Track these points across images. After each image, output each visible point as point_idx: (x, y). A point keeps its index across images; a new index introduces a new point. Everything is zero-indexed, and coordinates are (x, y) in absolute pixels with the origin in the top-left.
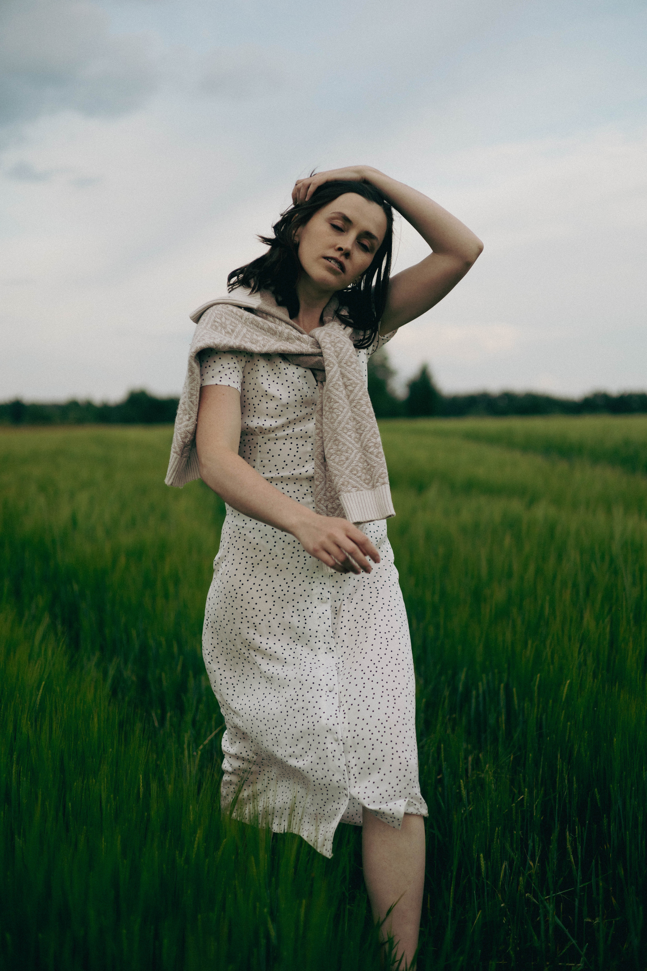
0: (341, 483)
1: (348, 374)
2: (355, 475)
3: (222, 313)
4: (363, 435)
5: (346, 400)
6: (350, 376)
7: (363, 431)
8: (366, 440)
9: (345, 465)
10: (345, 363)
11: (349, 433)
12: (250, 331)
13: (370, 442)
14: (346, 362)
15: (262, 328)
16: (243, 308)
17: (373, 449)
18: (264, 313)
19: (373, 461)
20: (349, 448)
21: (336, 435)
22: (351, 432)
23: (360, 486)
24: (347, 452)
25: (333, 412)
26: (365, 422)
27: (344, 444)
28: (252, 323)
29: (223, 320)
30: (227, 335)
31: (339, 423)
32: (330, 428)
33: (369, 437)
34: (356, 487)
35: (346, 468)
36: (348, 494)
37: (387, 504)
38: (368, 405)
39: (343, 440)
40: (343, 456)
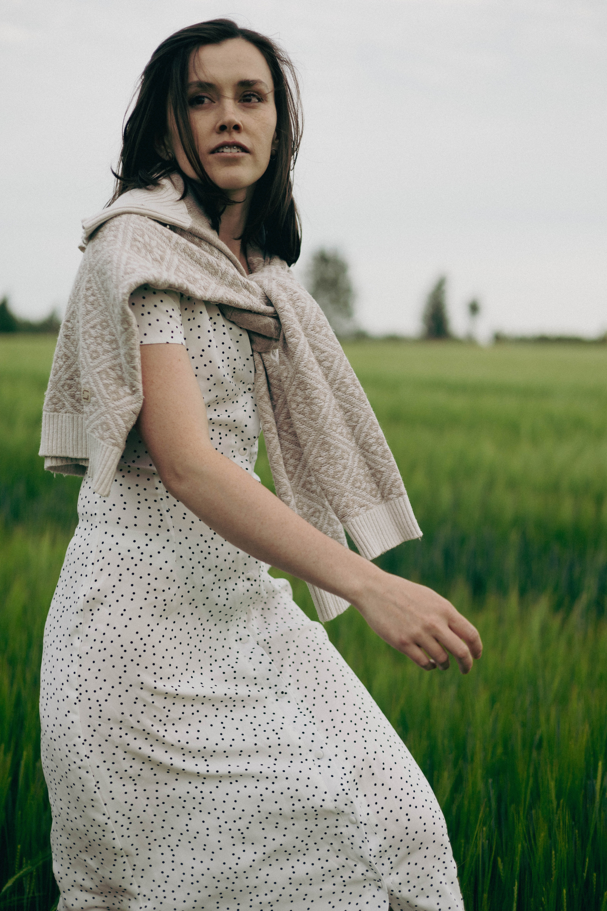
0: (344, 504)
1: (319, 344)
2: (359, 488)
3: (142, 228)
4: (357, 428)
5: (325, 383)
6: (322, 346)
7: (357, 422)
8: (364, 434)
9: (344, 478)
10: (312, 329)
11: (339, 430)
12: (182, 263)
13: (369, 437)
14: (314, 327)
15: (198, 262)
16: (168, 226)
17: (376, 447)
18: (196, 236)
19: (379, 465)
20: (343, 452)
21: (322, 436)
22: (341, 428)
23: (368, 503)
24: (343, 458)
25: (312, 404)
26: (357, 409)
27: (337, 448)
28: (184, 251)
29: (146, 238)
30: (154, 262)
31: (323, 418)
32: (311, 427)
33: (366, 430)
34: (364, 506)
35: (347, 482)
36: (357, 518)
37: (410, 523)
38: (356, 384)
39: (334, 442)
40: (338, 465)
